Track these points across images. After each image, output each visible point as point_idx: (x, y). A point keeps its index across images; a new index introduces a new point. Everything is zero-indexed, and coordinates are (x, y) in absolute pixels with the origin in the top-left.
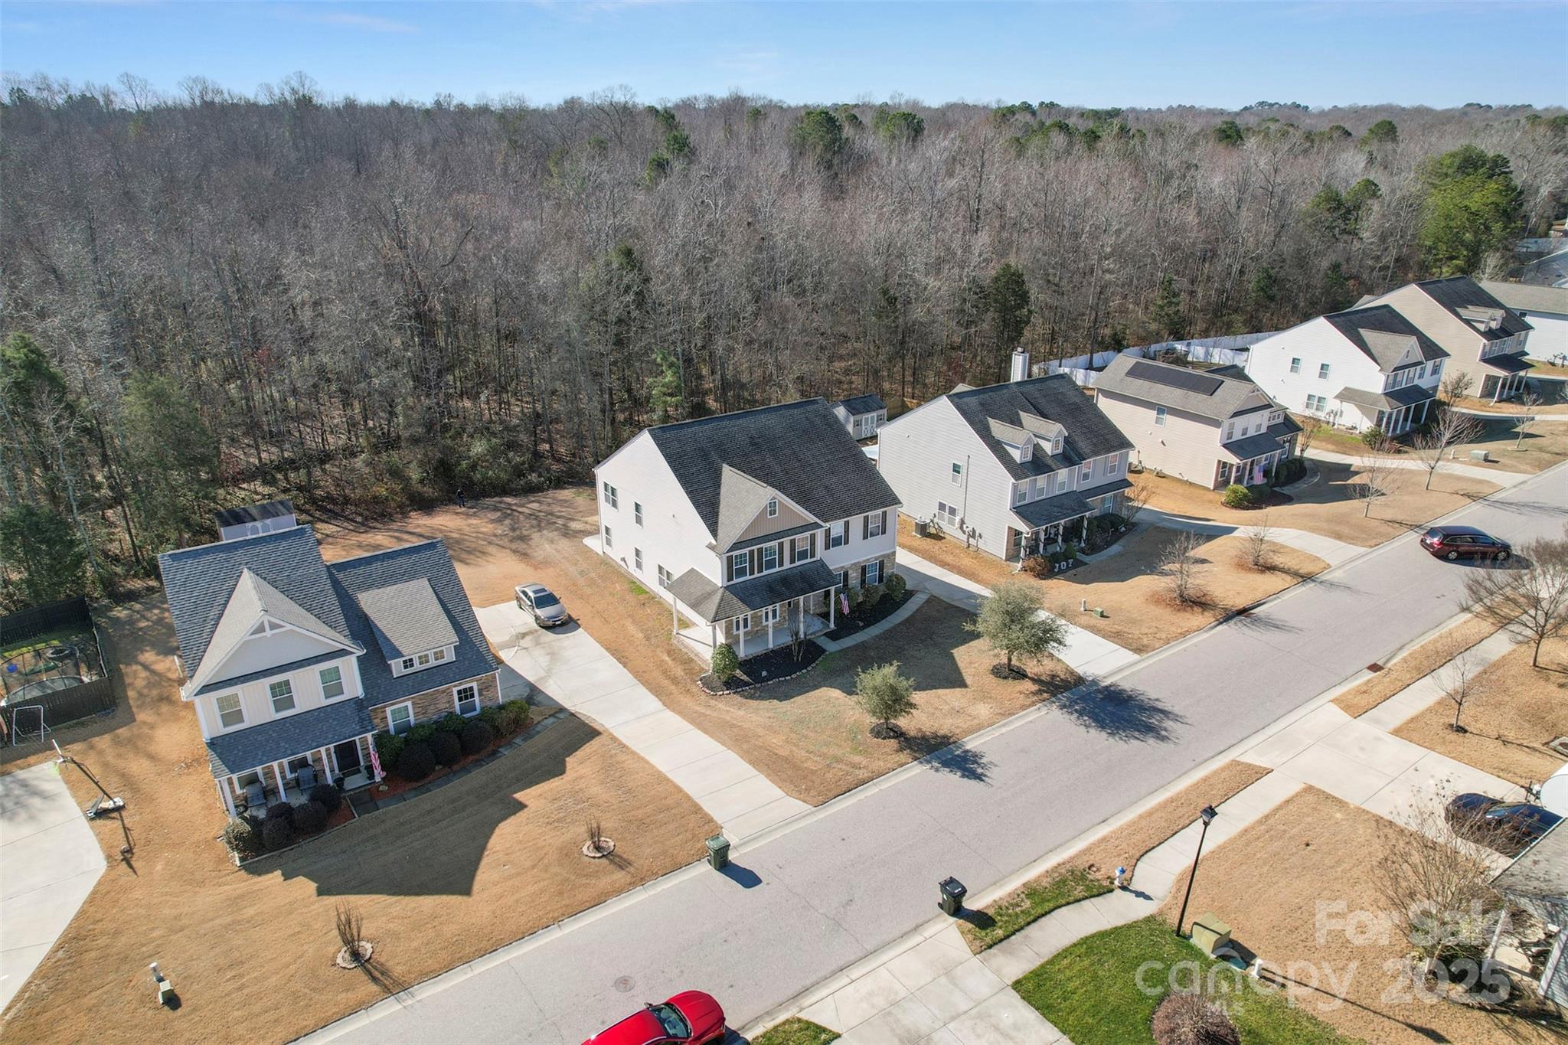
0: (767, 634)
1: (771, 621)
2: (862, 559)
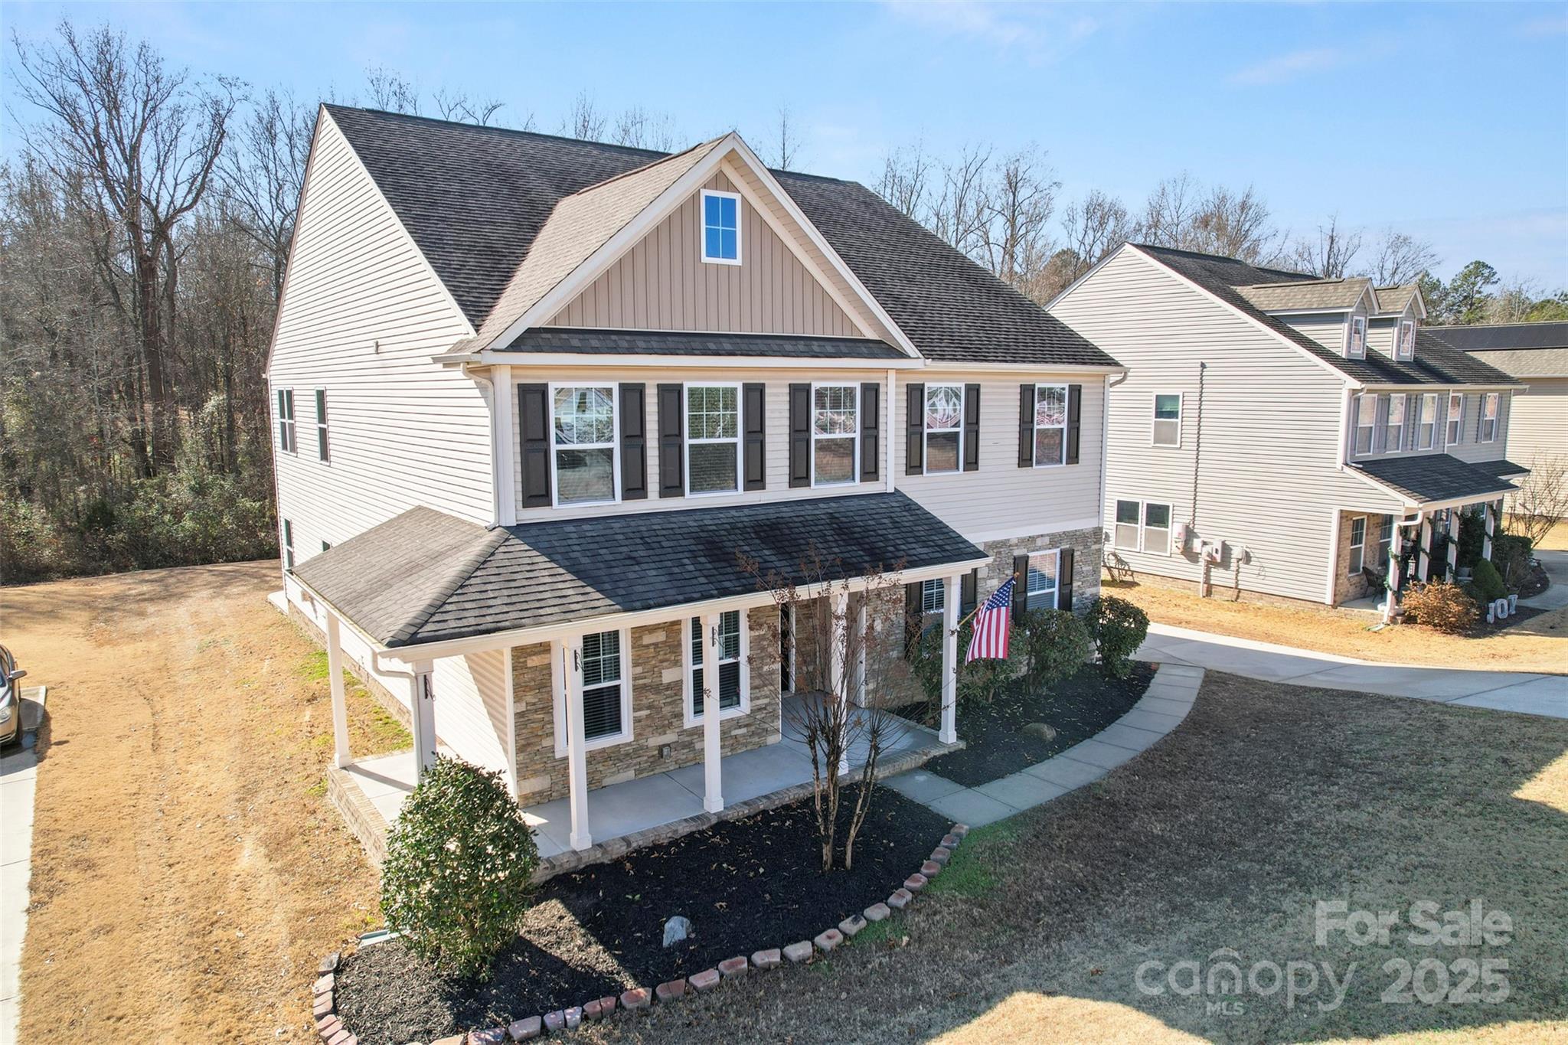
0: (699, 763)
1: (714, 715)
2: (1015, 534)
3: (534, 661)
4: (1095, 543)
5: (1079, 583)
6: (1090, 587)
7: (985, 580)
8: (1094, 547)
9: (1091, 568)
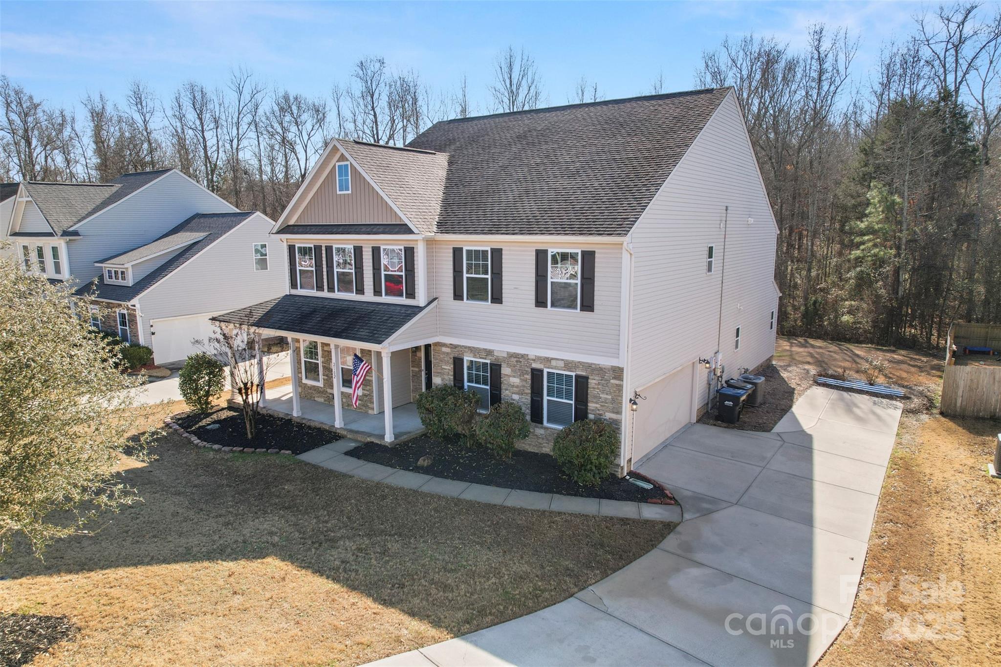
2: (533, 352)
4: (614, 378)
5: (598, 406)
6: (610, 412)
7: (509, 376)
8: (612, 381)
9: (610, 397)
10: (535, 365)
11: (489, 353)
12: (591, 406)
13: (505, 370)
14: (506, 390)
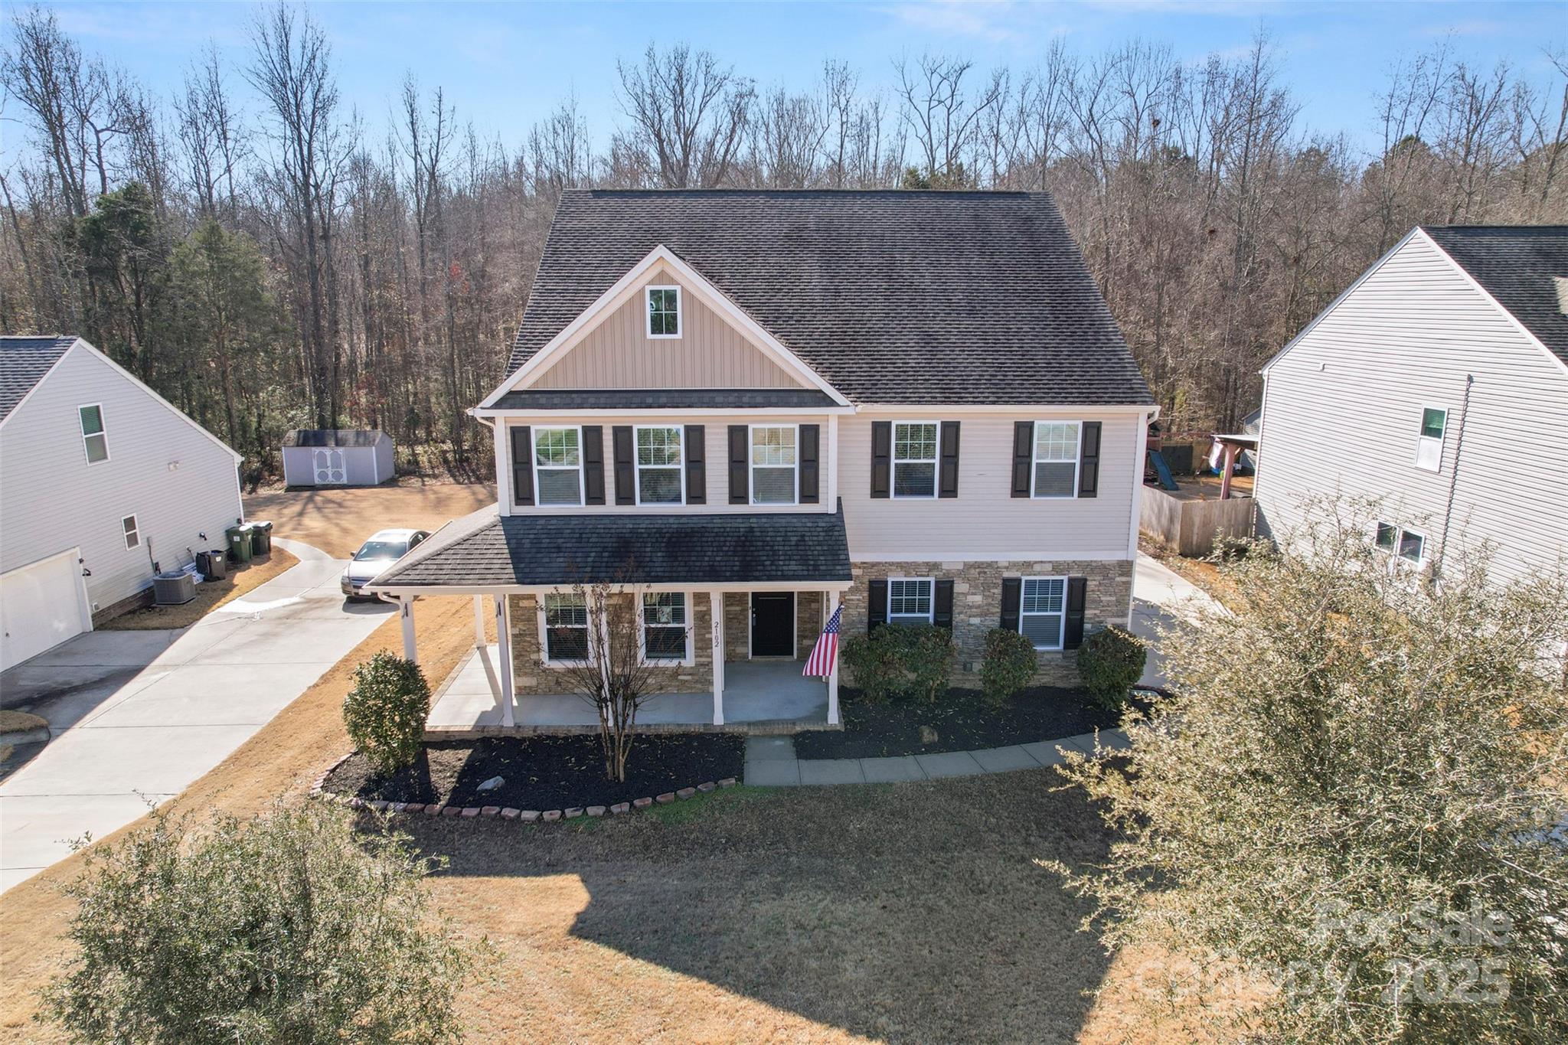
2: (1003, 558)
3: (524, 603)
4: (1120, 575)
5: (1097, 612)
6: (1113, 616)
7: (965, 595)
8: (1118, 579)
9: (1114, 599)
10: (1006, 574)
11: (934, 566)
12: (1089, 613)
13: (960, 587)
14: (959, 613)
